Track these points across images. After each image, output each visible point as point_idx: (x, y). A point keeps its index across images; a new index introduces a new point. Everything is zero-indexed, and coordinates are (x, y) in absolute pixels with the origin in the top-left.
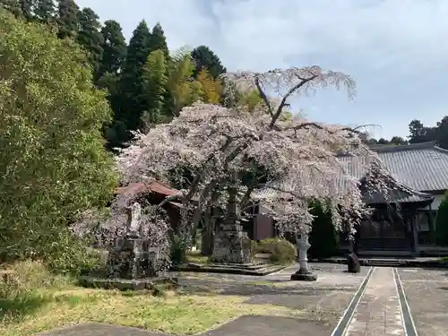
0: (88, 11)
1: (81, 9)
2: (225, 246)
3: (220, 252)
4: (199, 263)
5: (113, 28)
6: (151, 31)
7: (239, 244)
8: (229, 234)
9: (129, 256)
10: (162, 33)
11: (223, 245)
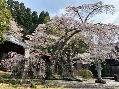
0: (28, 9)
1: (26, 8)
2: (66, 71)
3: (65, 73)
4: (57, 77)
5: (35, 13)
6: (45, 13)
7: (72, 70)
8: (68, 67)
9: (21, 68)
10: (48, 13)
11: (66, 70)
